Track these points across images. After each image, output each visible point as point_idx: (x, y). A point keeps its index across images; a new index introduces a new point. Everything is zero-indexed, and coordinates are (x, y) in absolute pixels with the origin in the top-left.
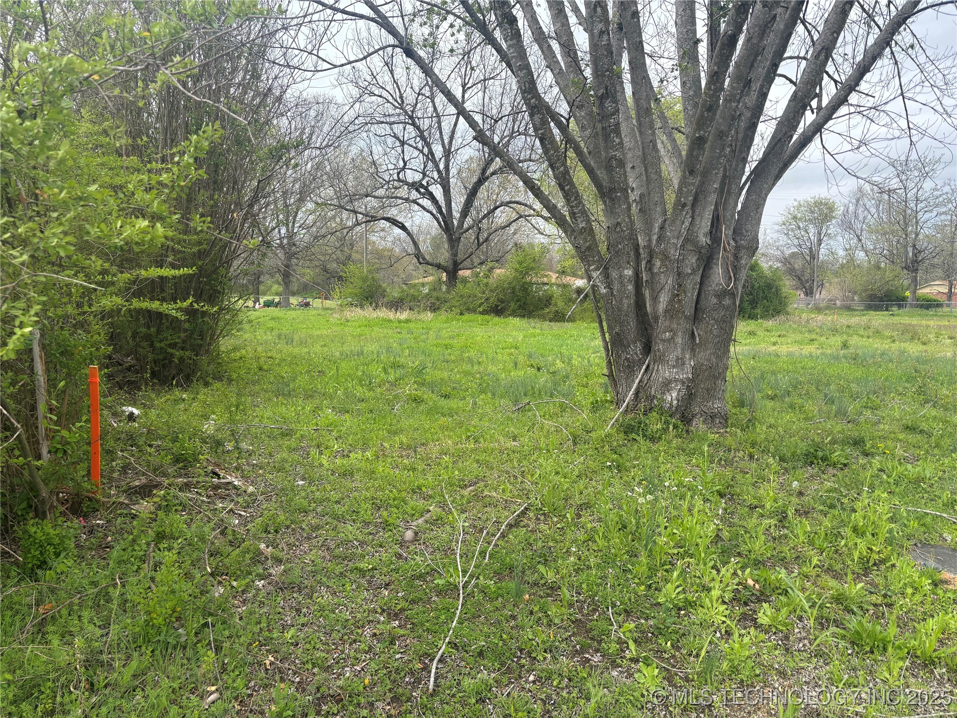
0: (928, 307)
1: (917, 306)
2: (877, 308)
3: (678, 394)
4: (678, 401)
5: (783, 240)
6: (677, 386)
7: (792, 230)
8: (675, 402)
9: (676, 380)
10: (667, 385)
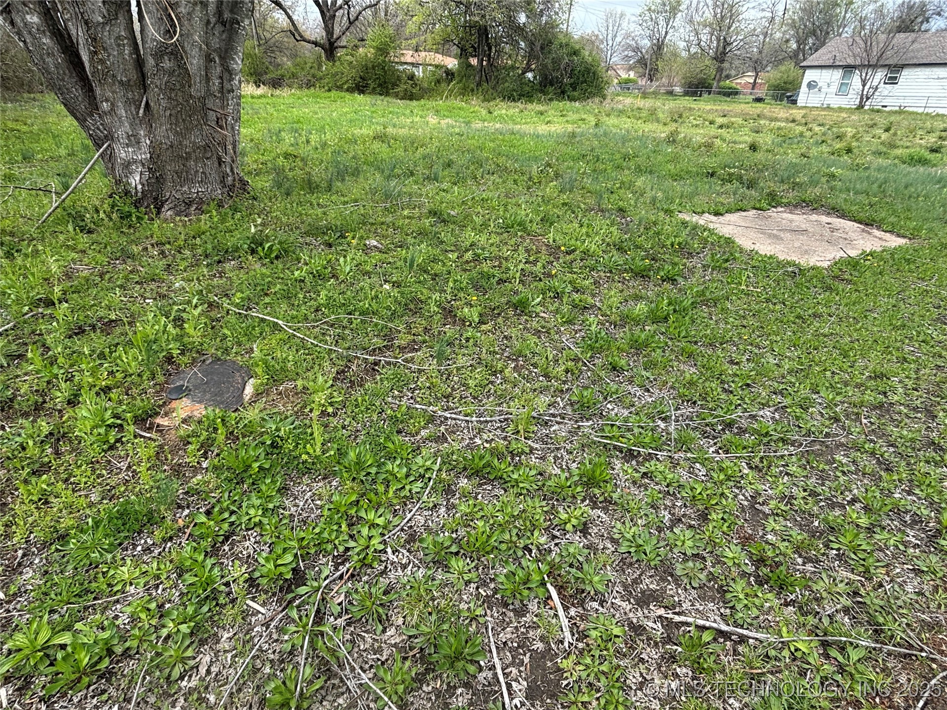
0: (728, 95)
1: (719, 93)
2: (694, 94)
3: (141, 178)
4: (143, 185)
5: (638, 31)
6: (137, 168)
7: (646, 21)
8: (139, 187)
9: (135, 162)
10: (127, 167)
